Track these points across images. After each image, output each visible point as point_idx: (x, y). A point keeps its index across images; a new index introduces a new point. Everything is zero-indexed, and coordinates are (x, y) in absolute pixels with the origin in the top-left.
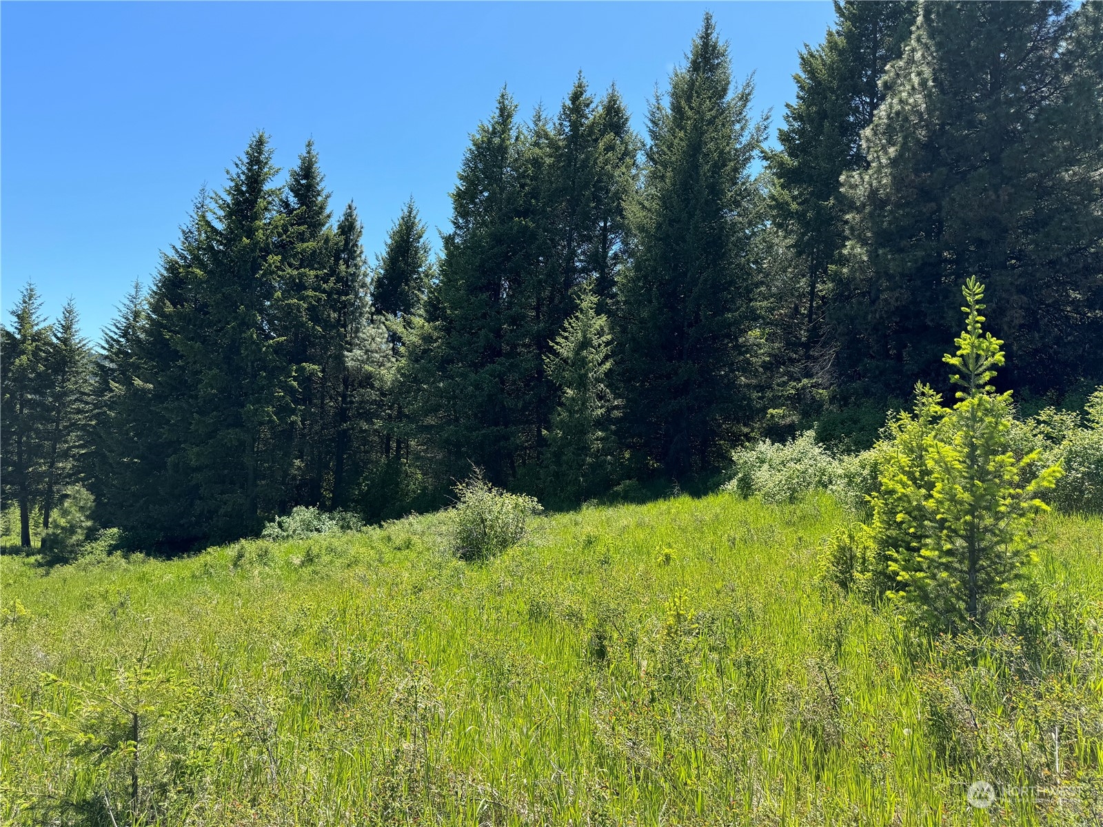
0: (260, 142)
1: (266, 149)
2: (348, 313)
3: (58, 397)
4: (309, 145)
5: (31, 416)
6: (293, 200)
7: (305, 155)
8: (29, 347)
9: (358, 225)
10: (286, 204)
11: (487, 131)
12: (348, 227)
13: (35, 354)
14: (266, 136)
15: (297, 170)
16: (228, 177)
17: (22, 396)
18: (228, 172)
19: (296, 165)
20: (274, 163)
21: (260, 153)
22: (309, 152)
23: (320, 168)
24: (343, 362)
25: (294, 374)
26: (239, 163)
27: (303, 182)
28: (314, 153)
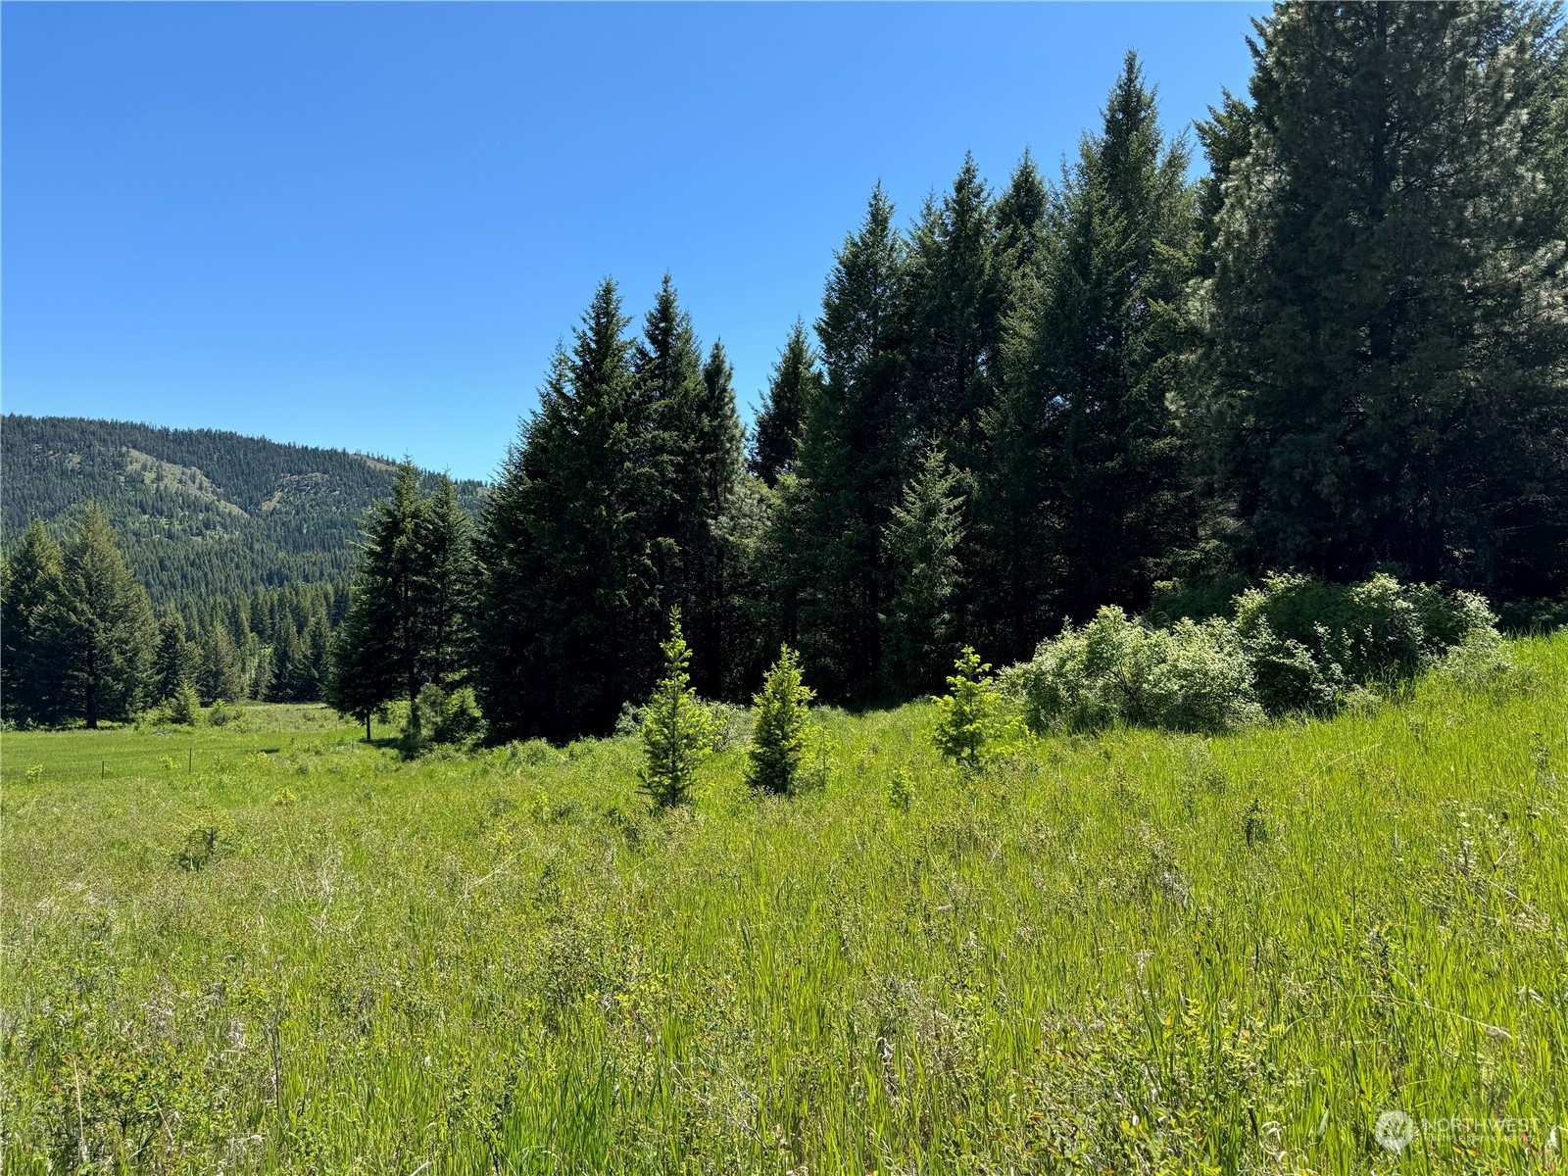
0: (608, 291)
1: (615, 297)
2: (721, 471)
3: (441, 577)
4: (666, 282)
5: (414, 600)
6: (649, 348)
7: (662, 293)
8: (409, 525)
9: (727, 366)
10: (642, 353)
11: (855, 245)
12: (716, 373)
13: (416, 533)
14: (614, 282)
15: (653, 311)
16: (575, 335)
17: (406, 577)
18: (574, 330)
19: (653, 306)
20: (623, 313)
21: (608, 304)
22: (665, 291)
23: (680, 307)
24: (709, 531)
25: (648, 551)
26: (586, 317)
27: (662, 325)
28: (671, 290)
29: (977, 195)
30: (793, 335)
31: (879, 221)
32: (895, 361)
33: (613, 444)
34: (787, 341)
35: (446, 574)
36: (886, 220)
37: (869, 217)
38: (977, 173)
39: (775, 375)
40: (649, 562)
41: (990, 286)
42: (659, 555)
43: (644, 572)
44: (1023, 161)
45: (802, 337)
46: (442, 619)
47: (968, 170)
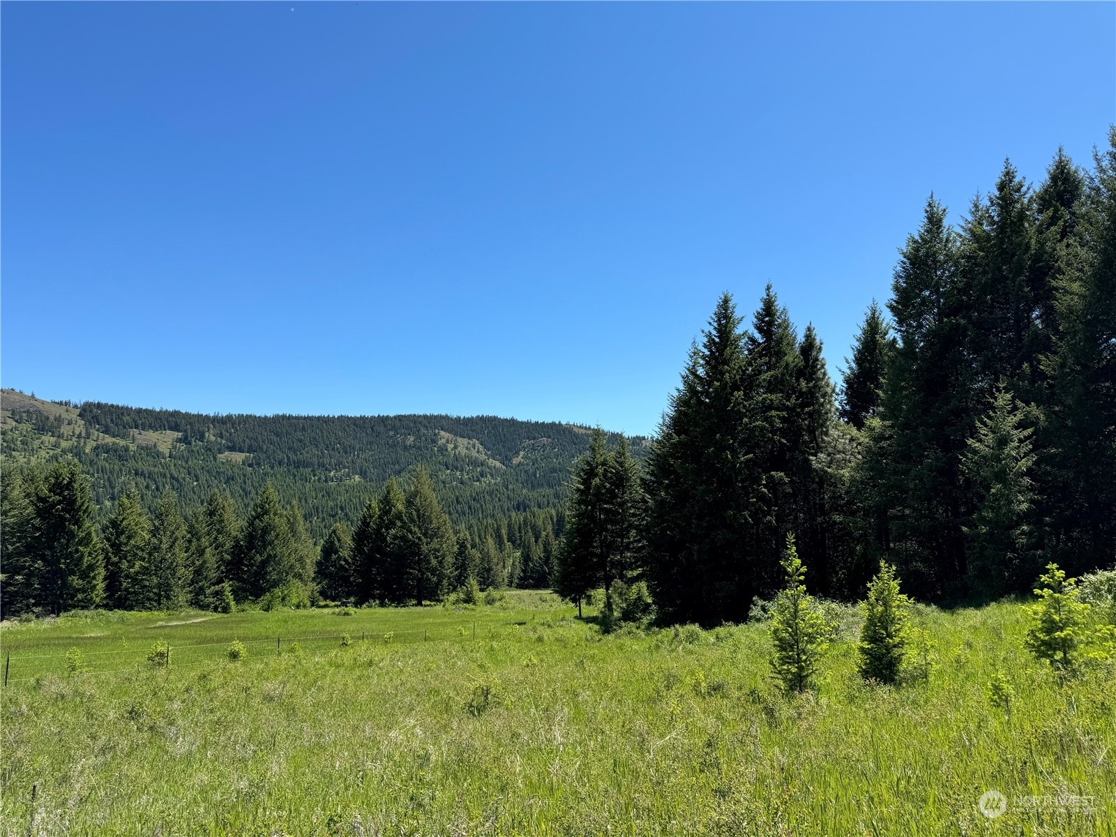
0: (726, 301)
1: (731, 305)
2: (818, 420)
3: (622, 505)
4: (768, 288)
5: (606, 521)
6: (758, 336)
7: (765, 297)
8: (600, 470)
9: (817, 342)
10: (753, 340)
11: (915, 242)
12: (810, 348)
13: (605, 475)
14: (730, 294)
15: (760, 310)
16: (704, 335)
17: (600, 505)
18: (703, 332)
19: (759, 306)
20: (737, 314)
21: (726, 310)
22: (768, 295)
23: (779, 305)
24: (811, 465)
25: (764, 482)
26: (711, 321)
27: (767, 319)
28: (772, 294)
29: (1018, 190)
30: (869, 313)
31: (934, 221)
32: (958, 324)
33: (734, 406)
34: (865, 318)
35: (624, 503)
36: (940, 220)
37: (926, 220)
38: (1015, 174)
39: (857, 344)
40: (765, 490)
41: (1038, 257)
42: (773, 485)
43: (762, 497)
44: (1057, 158)
45: (877, 314)
46: (623, 534)
47: (1008, 173)
